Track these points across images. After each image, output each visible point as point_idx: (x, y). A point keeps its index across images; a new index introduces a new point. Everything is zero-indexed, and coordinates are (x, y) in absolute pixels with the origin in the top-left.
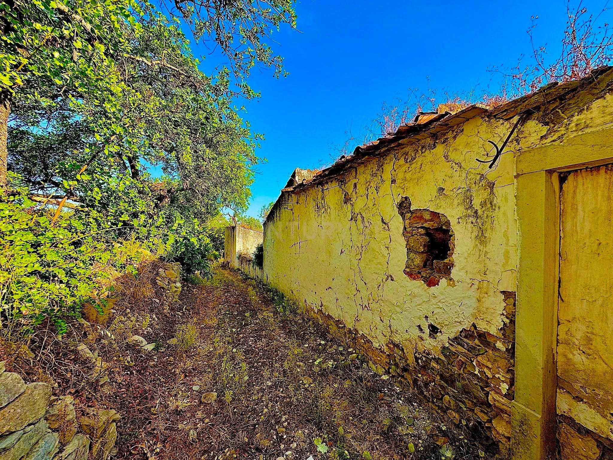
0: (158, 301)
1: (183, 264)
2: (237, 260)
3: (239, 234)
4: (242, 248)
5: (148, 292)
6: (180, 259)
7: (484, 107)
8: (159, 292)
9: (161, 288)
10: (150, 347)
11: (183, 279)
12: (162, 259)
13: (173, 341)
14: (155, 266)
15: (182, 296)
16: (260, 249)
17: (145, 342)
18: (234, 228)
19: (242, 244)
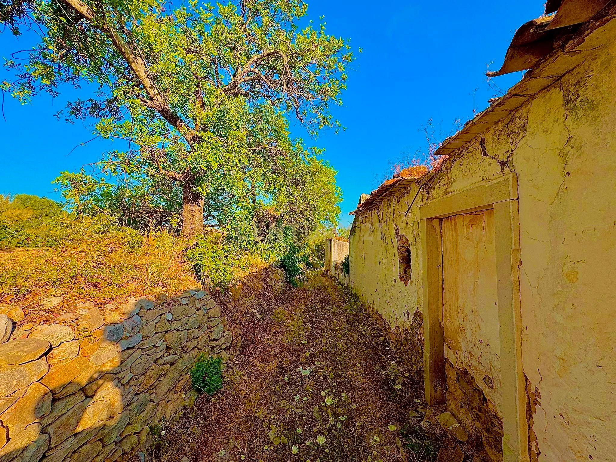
0: (267, 293)
1: (286, 270)
2: (333, 269)
3: (334, 246)
4: (337, 258)
5: (261, 286)
6: (283, 266)
7: (412, 178)
8: (269, 288)
9: (269, 285)
10: (260, 316)
11: (286, 282)
12: (272, 266)
13: (272, 317)
14: (267, 270)
15: (283, 292)
16: (347, 259)
17: (257, 313)
18: (331, 240)
19: (337, 255)
